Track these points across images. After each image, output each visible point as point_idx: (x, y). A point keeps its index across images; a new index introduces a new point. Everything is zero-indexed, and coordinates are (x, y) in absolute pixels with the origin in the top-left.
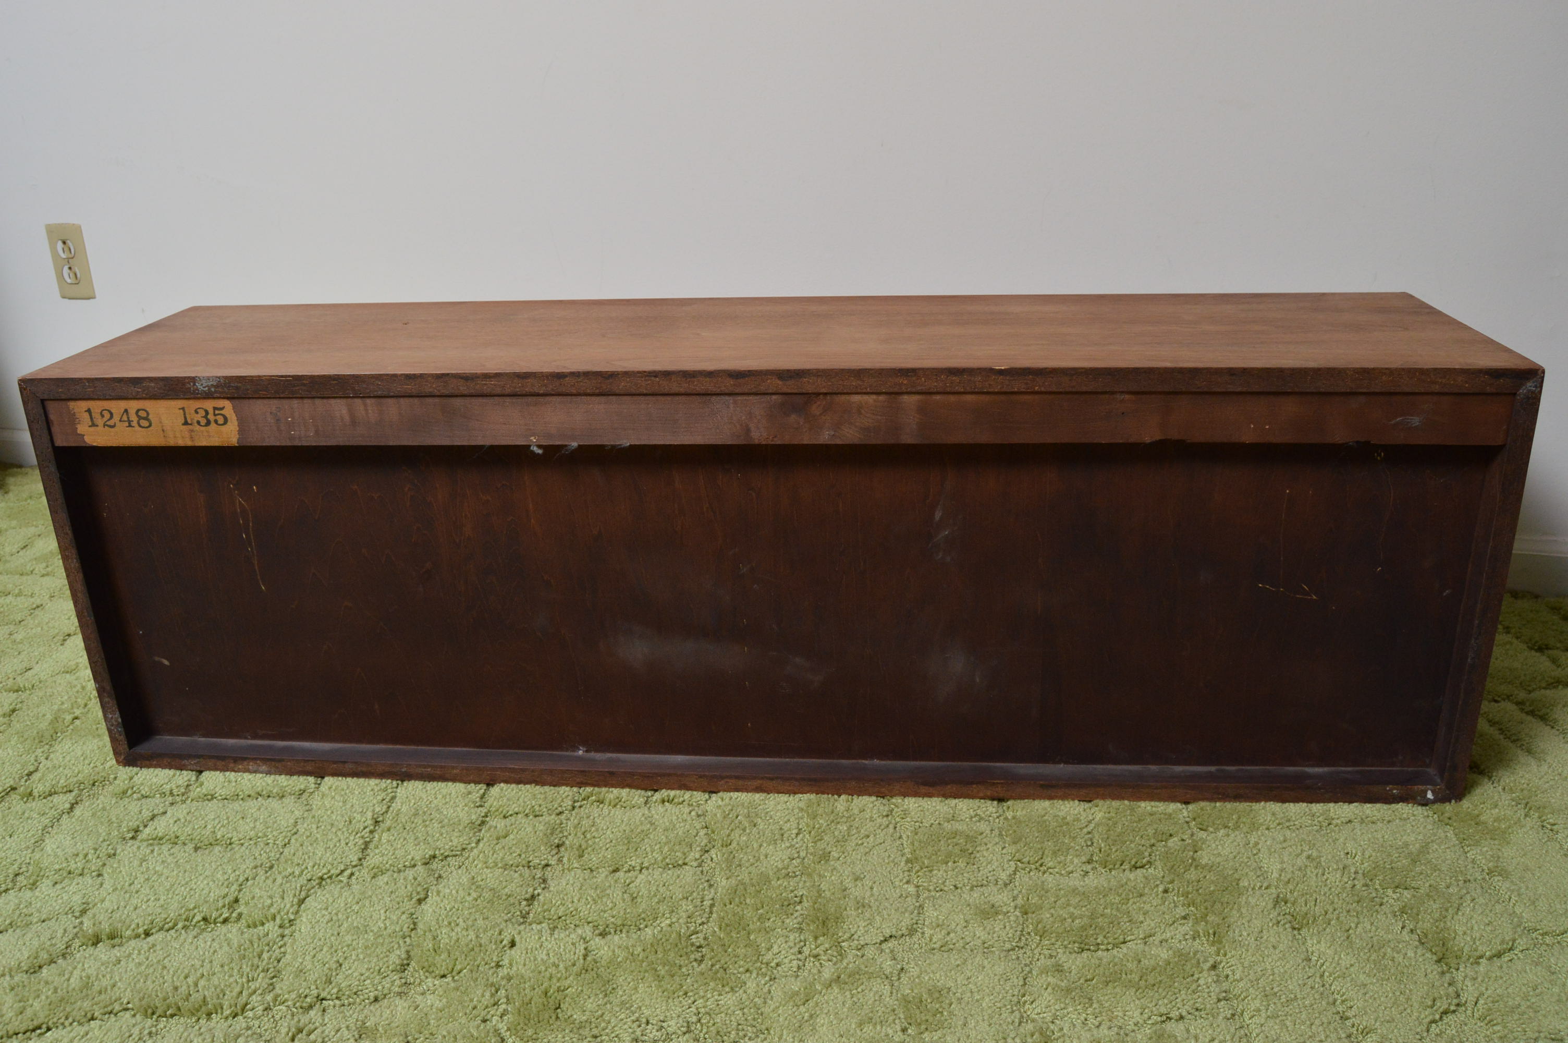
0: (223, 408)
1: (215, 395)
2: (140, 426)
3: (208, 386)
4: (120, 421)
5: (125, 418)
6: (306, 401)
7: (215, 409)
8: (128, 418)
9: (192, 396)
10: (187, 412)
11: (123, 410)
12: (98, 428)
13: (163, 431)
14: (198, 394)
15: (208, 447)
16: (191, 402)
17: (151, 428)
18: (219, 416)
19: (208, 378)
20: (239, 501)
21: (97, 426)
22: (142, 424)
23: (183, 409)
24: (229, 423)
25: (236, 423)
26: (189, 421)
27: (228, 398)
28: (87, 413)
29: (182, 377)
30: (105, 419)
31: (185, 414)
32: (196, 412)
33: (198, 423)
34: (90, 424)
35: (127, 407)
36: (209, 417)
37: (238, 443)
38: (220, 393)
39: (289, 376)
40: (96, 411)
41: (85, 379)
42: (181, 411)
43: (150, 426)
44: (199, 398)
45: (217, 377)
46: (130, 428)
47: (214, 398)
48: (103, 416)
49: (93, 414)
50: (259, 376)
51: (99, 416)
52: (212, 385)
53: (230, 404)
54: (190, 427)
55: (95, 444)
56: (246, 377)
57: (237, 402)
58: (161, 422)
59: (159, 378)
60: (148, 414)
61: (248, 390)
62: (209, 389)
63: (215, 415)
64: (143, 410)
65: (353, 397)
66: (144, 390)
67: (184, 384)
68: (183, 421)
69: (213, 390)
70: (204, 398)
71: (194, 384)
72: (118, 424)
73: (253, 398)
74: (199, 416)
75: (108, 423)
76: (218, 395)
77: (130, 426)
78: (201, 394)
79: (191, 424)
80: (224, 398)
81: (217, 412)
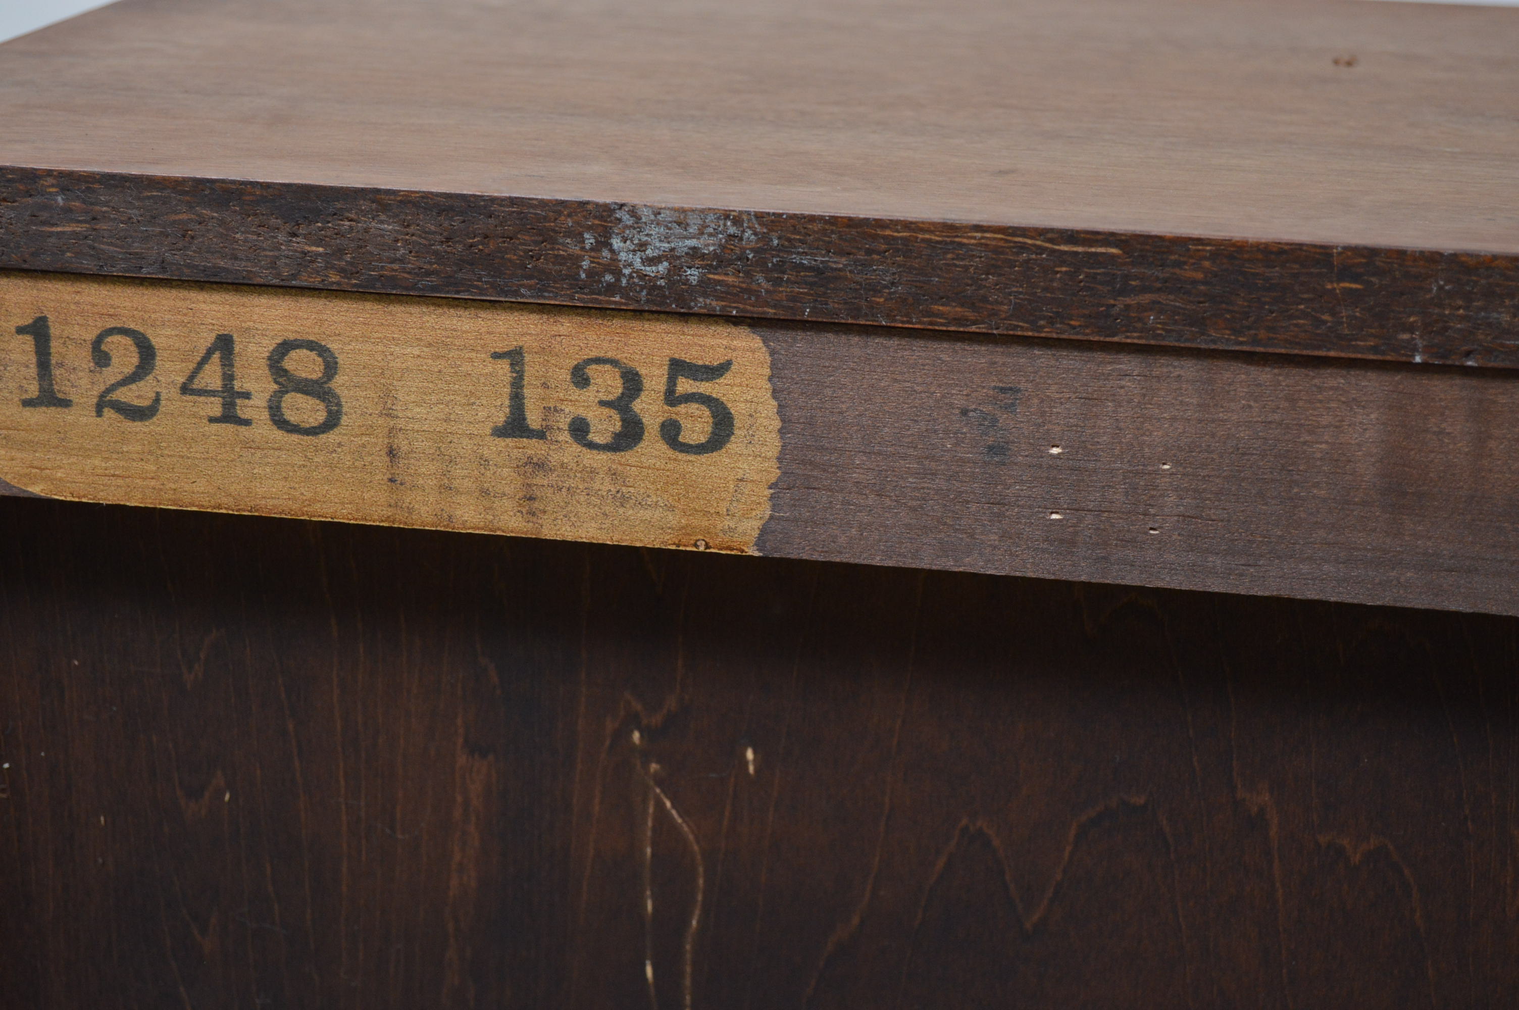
0: (722, 369)
1: (701, 304)
2: (282, 423)
3: (670, 256)
4: (185, 389)
5: (211, 376)
6: (1164, 366)
7: (678, 367)
8: (228, 378)
9: (579, 299)
10: (530, 372)
11: (207, 339)
12: (68, 416)
13: (392, 453)
14: (611, 289)
15: (601, 548)
16: (565, 325)
17: (331, 437)
18: (694, 408)
19: (681, 217)
20: (660, 805)
21: (65, 403)
22: (291, 416)
23: (515, 357)
24: (735, 445)
25: (772, 445)
26: (534, 419)
27: (755, 323)
28: (28, 341)
29: (543, 204)
30: (112, 375)
31: (517, 384)
32: (580, 378)
33: (579, 429)
34: (33, 390)
35: (229, 326)
36: (637, 406)
37: (760, 543)
38: (728, 294)
39: (1110, 238)
40: (77, 332)
41: (49, 173)
42: (503, 368)
43: (331, 423)
44: (603, 312)
45: (726, 215)
46: (229, 429)
47: (686, 317)
48: (101, 358)
49: (55, 346)
50: (950, 228)
51: (82, 359)
52: (694, 253)
53: (763, 355)
54: (534, 448)
55: (37, 489)
56: (880, 223)
57: (784, 339)
58: (389, 414)
59: (427, 196)
60: (331, 367)
61: (875, 289)
62: (676, 269)
63: (672, 398)
64: (311, 346)
65: (1424, 368)
66: (340, 252)
67: (548, 237)
68: (501, 417)
69: (693, 275)
70: (638, 314)
71: (604, 243)
72: (172, 402)
73: (889, 332)
74: (590, 395)
75: (124, 395)
76: (717, 305)
77: (229, 417)
78: (624, 292)
79: (541, 435)
80: (736, 321)
81: (684, 386)
